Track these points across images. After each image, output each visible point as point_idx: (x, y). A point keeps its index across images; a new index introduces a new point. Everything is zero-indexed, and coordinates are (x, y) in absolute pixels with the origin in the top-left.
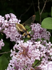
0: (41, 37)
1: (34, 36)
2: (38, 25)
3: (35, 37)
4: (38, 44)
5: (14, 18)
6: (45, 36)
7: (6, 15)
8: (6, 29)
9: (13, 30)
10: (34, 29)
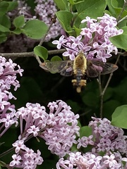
0: (114, 147)
1: (99, 145)
2: (107, 122)
3: (101, 148)
4: (110, 160)
5: (67, 110)
6: (121, 147)
7: (50, 104)
8: (50, 131)
9: (65, 134)
10: (98, 130)
